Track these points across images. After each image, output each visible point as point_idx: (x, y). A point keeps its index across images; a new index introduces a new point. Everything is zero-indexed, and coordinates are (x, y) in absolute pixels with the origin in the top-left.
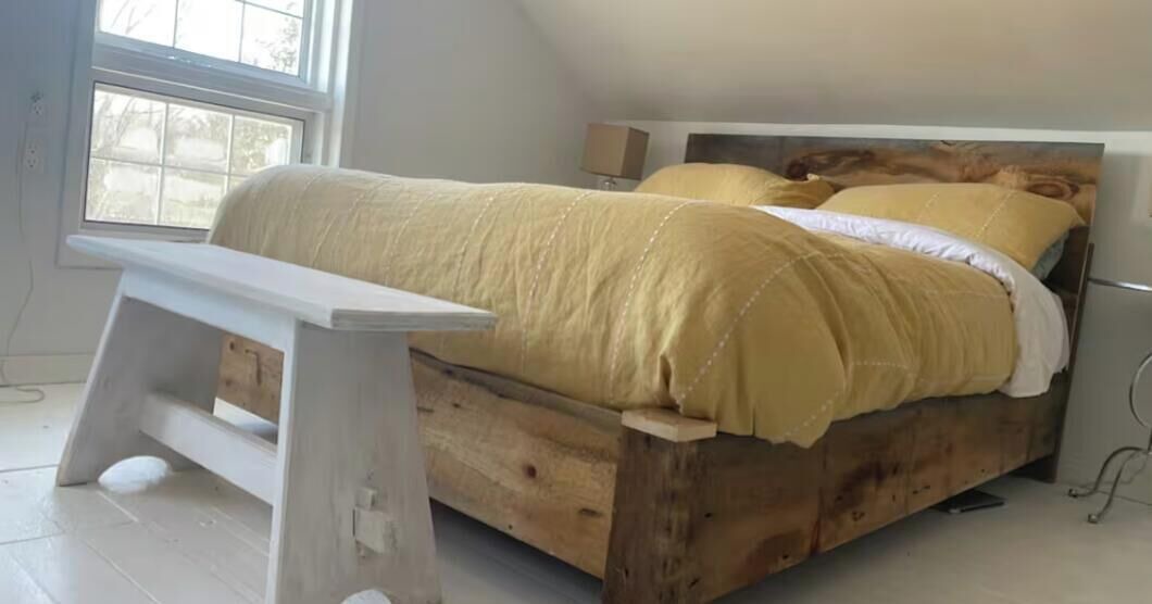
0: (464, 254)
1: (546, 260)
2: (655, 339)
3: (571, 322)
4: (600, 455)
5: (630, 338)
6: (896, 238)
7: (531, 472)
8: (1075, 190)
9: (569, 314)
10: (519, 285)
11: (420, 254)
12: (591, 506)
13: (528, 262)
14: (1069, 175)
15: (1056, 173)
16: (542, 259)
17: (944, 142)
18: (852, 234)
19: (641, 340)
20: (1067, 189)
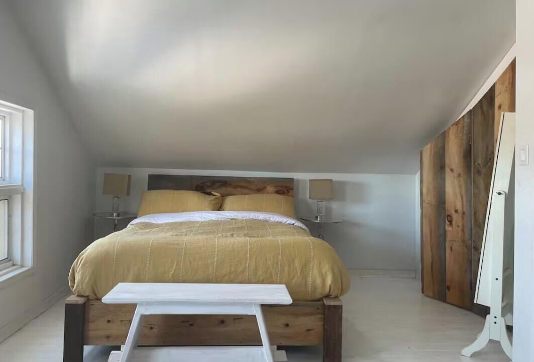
0: (249, 267)
1: (281, 264)
2: (324, 281)
3: (294, 281)
4: (311, 314)
5: (314, 282)
6: (271, 219)
7: (287, 325)
8: (288, 192)
9: (293, 278)
10: (273, 274)
11: (228, 269)
12: (309, 328)
13: (275, 266)
14: (286, 187)
15: (282, 187)
16: (280, 264)
17: (250, 178)
18: (257, 219)
19: (319, 281)
20: (286, 191)
